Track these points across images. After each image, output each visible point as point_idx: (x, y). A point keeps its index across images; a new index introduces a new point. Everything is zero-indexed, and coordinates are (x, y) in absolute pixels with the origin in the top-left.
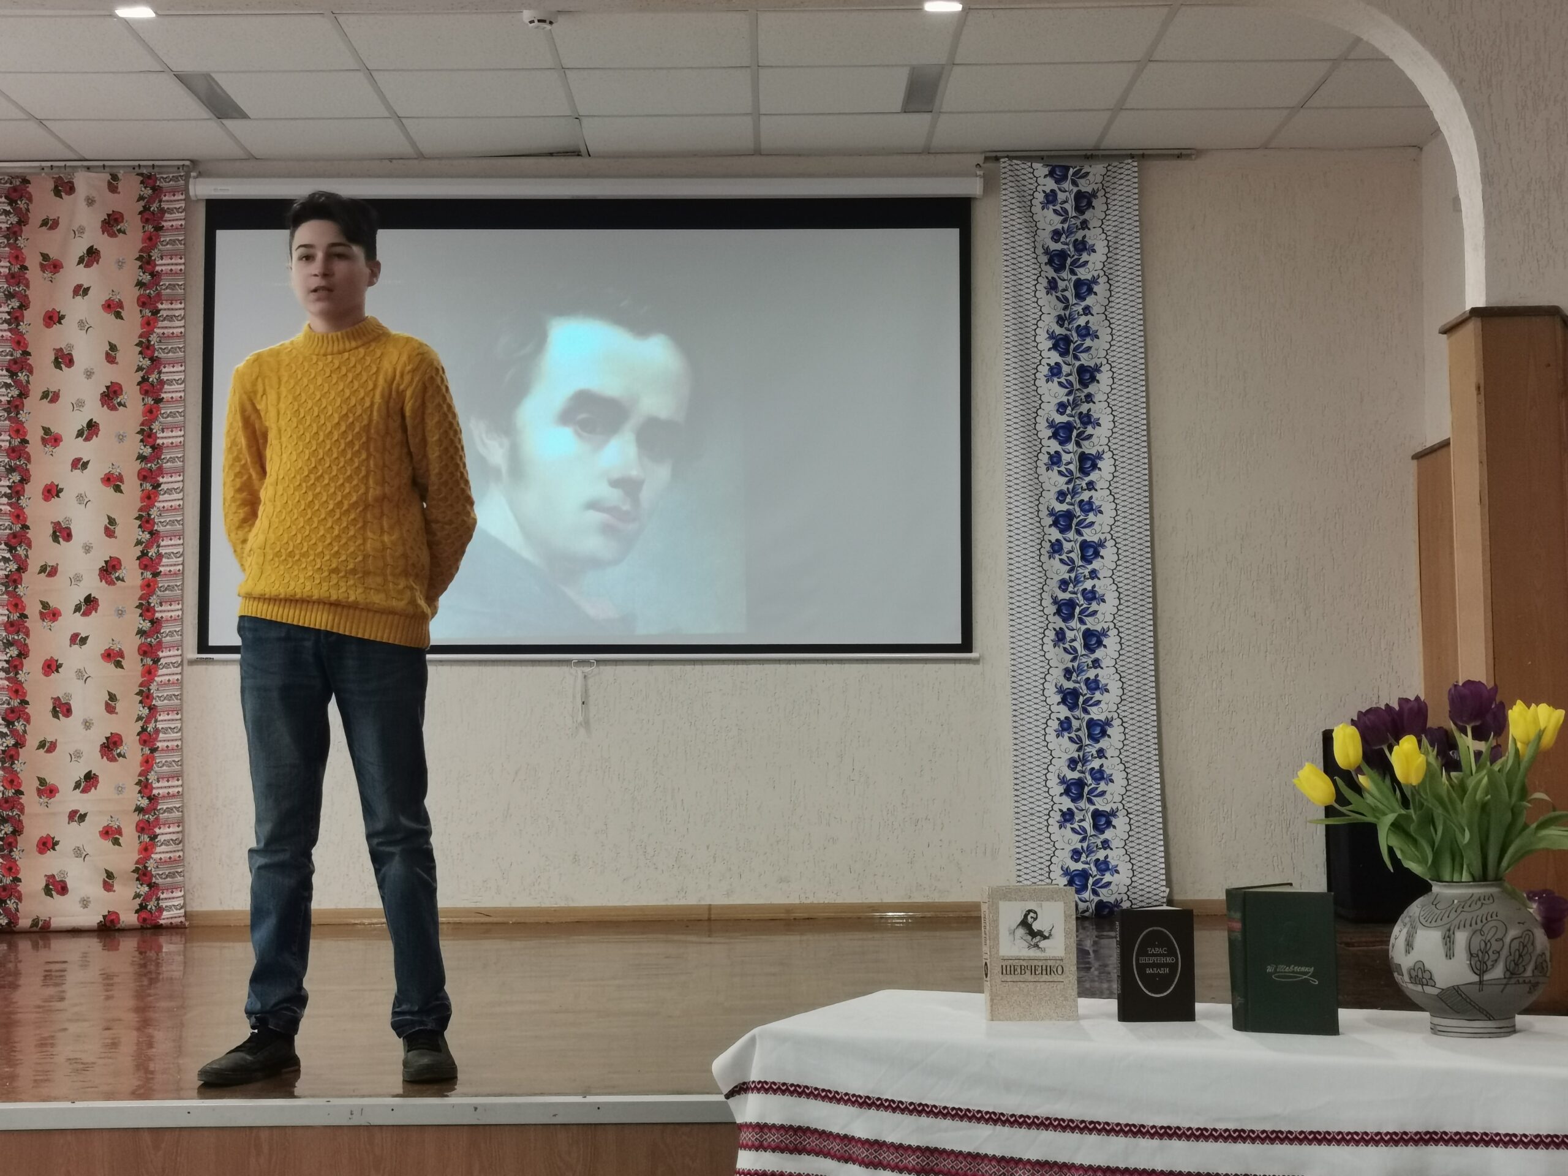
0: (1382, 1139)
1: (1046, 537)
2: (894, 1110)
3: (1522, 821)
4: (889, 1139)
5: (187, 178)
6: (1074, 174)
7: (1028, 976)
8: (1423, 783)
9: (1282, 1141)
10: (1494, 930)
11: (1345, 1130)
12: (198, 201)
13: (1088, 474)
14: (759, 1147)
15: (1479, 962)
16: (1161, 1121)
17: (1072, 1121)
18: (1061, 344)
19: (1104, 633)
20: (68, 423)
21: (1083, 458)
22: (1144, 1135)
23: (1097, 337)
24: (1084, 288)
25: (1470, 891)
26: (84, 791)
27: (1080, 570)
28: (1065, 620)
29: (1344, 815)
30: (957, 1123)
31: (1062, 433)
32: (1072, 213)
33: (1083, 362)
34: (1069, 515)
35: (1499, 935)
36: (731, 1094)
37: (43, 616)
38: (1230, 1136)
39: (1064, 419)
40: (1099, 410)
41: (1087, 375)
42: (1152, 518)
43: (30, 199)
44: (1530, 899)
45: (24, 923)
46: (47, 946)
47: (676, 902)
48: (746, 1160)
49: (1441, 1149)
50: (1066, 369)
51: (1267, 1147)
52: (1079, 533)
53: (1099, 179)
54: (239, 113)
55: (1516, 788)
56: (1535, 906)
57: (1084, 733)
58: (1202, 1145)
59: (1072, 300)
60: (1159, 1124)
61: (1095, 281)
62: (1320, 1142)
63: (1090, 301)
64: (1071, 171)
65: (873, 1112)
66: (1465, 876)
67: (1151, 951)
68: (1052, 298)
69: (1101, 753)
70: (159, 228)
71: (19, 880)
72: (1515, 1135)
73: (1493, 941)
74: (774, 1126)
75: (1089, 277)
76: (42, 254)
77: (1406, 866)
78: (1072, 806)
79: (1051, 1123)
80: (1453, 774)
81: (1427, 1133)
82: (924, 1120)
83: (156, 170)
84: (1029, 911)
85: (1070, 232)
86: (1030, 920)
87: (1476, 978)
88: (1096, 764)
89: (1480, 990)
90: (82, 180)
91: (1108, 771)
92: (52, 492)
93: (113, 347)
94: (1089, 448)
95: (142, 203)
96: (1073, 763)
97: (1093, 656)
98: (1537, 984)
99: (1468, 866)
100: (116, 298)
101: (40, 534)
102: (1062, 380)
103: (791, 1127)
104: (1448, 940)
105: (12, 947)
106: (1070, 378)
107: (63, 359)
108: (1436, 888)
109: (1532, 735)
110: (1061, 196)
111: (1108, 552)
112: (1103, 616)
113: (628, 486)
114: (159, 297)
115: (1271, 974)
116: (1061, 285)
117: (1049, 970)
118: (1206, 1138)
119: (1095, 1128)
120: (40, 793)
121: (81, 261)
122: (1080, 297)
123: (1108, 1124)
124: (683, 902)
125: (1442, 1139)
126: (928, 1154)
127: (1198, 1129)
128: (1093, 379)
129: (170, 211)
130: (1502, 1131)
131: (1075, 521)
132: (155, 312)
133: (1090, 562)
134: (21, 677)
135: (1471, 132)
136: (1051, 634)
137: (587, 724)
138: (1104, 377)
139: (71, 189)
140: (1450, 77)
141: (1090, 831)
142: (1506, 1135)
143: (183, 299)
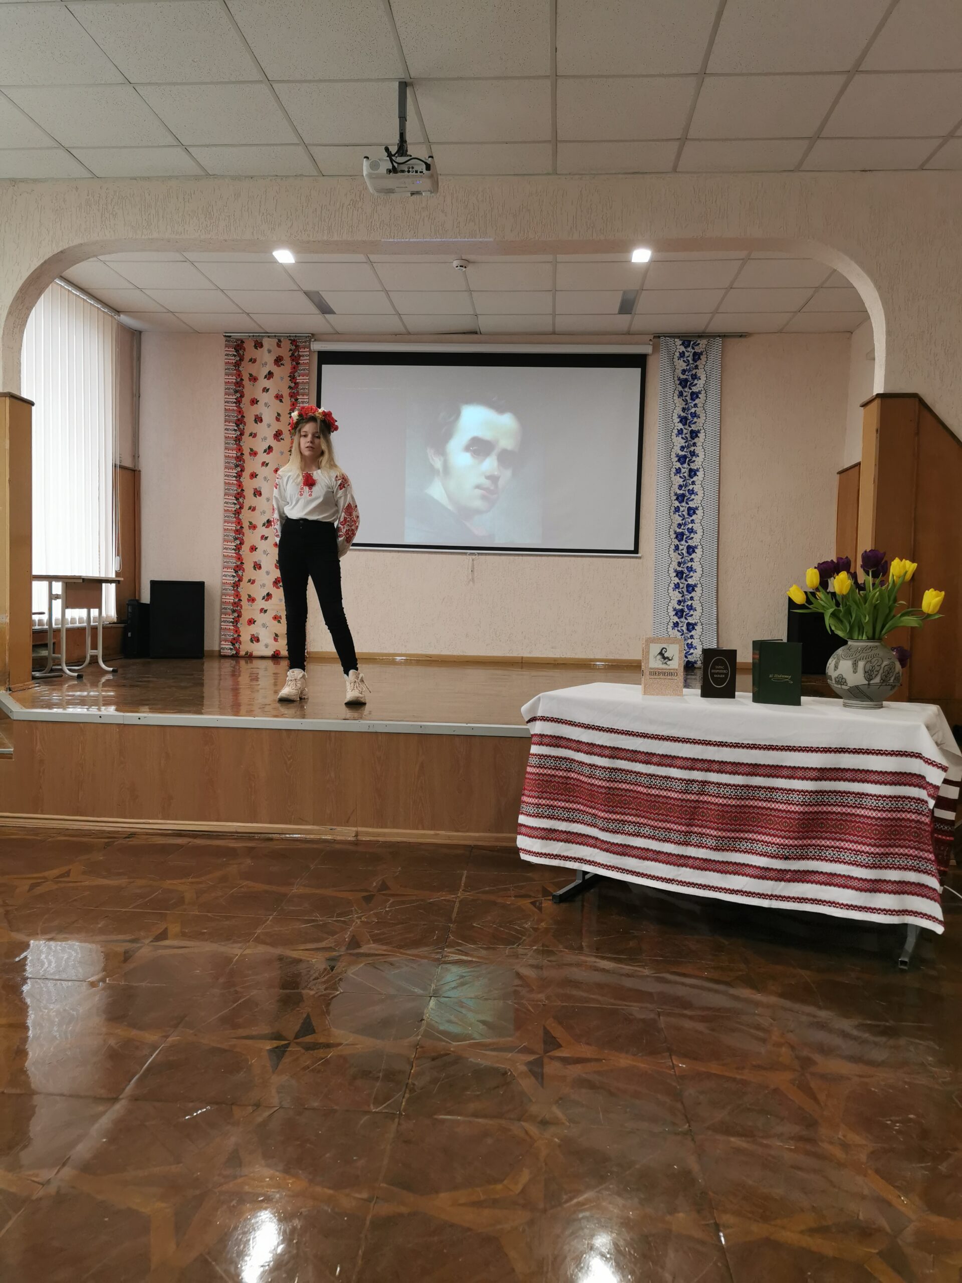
0: (819, 750)
1: (673, 505)
2: (600, 730)
3: (892, 614)
4: (597, 743)
5: (310, 341)
6: (693, 344)
7: (661, 676)
8: (848, 594)
9: (773, 749)
10: (877, 661)
11: (802, 746)
12: (314, 351)
13: (692, 478)
14: (541, 744)
15: (869, 675)
16: (718, 739)
17: (679, 738)
18: (683, 420)
19: (696, 547)
20: (260, 447)
21: (691, 470)
22: (710, 745)
23: (699, 417)
24: (695, 396)
25: (867, 644)
26: (266, 600)
27: (687, 520)
28: (679, 541)
29: (810, 609)
30: (628, 737)
31: (682, 459)
32: (691, 362)
33: (693, 428)
34: (683, 496)
35: (879, 664)
36: (529, 721)
37: (250, 528)
38: (750, 746)
39: (683, 453)
40: (698, 450)
41: (694, 434)
42: (719, 498)
43: (244, 350)
44: (893, 650)
45: (242, 653)
46: (251, 662)
47: (508, 655)
48: (534, 749)
49: (847, 755)
50: (685, 431)
51: (766, 752)
52: (687, 503)
53: (704, 346)
54: (331, 312)
55: (892, 598)
56: (894, 653)
57: (685, 590)
58: (737, 750)
59: (689, 401)
60: (718, 740)
61: (700, 392)
62: (790, 750)
63: (697, 401)
64: (692, 343)
65: (591, 731)
66: (864, 637)
67: (717, 667)
68: (680, 400)
69: (692, 598)
70: (298, 364)
71: (240, 636)
72: (882, 750)
73: (876, 666)
74: (547, 735)
75: (697, 391)
76: (250, 374)
77: (836, 633)
78: (678, 620)
79: (669, 739)
80: (861, 592)
81: (840, 748)
82: (613, 735)
83: (297, 338)
84: (663, 648)
85: (690, 370)
86: (663, 652)
87: (867, 682)
88: (689, 603)
89: (868, 688)
90: (266, 342)
91: (694, 606)
92: (254, 475)
93: (279, 414)
94: (693, 466)
95: (291, 352)
96: (679, 602)
97: (691, 557)
98: (895, 686)
99: (866, 633)
100: (280, 393)
101: (248, 493)
102: (683, 436)
103: (555, 736)
104: (855, 665)
105: (238, 662)
106: (687, 435)
107: (258, 419)
108: (850, 643)
109: (902, 574)
110: (687, 354)
111: (699, 512)
112: (696, 540)
113: (493, 479)
114: (298, 393)
115: (771, 678)
116: (685, 394)
117: (671, 674)
118: (739, 747)
119: (689, 741)
120: (249, 600)
121: (265, 377)
122: (693, 399)
123: (695, 740)
124: (511, 655)
125: (847, 751)
126: (614, 750)
127: (735, 743)
128: (697, 436)
129: (303, 356)
130: (876, 749)
131: (686, 498)
132: (297, 400)
133: (691, 516)
134: (241, 553)
135: (883, 311)
136: (673, 547)
137: (473, 580)
138: (702, 435)
139: (261, 346)
140: (875, 286)
141: (685, 631)
142: (878, 750)
143: (308, 395)
